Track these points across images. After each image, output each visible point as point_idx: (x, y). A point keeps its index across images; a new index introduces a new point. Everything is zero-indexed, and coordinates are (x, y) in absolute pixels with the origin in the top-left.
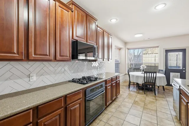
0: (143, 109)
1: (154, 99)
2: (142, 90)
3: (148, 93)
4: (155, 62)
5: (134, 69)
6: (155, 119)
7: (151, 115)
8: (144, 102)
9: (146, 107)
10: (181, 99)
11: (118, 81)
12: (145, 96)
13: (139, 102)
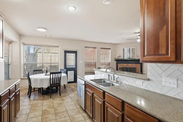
0: (54, 116)
1: (60, 100)
2: (47, 95)
3: (54, 96)
4: (50, 62)
5: (34, 71)
6: (68, 119)
7: (65, 117)
8: (53, 107)
9: (57, 112)
10: (86, 92)
11: (17, 92)
12: (51, 100)
13: (49, 110)
